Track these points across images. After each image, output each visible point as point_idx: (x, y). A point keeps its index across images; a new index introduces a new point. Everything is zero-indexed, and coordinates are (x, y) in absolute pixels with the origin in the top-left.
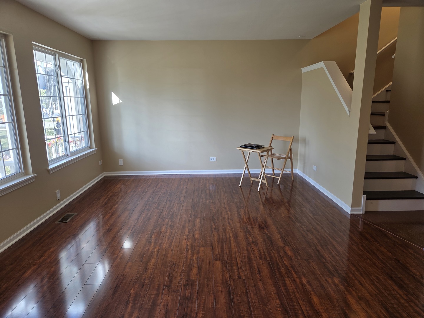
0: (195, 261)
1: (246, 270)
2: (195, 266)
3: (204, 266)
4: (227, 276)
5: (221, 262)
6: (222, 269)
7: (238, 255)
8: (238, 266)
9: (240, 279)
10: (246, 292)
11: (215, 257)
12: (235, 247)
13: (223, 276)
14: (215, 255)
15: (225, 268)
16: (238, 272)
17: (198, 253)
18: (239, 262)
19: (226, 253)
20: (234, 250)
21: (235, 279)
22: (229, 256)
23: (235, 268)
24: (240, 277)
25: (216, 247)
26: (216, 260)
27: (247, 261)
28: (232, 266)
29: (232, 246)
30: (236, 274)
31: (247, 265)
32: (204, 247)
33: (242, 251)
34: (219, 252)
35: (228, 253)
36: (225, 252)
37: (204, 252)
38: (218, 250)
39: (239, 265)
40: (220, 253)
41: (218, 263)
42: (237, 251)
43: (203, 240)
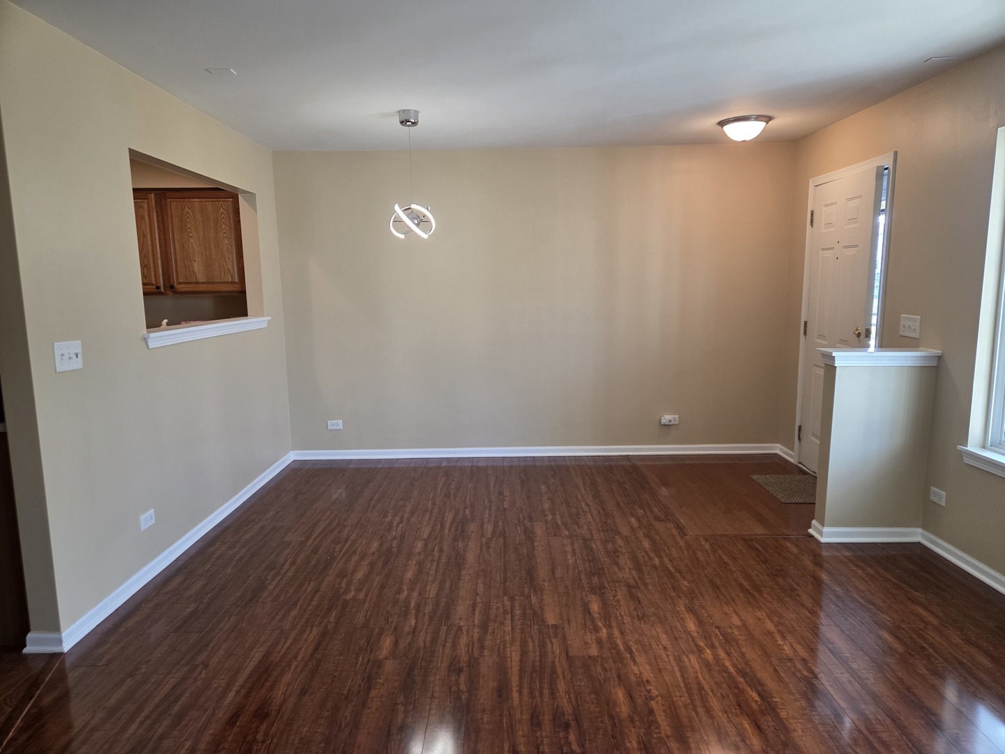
0: (600, 624)
1: (497, 609)
2: (598, 615)
3: (580, 615)
4: (534, 600)
5: (545, 622)
6: (542, 610)
7: (507, 637)
8: (512, 616)
9: (512, 595)
10: (505, 581)
11: (558, 631)
12: (511, 657)
13: (542, 600)
14: (560, 636)
15: (538, 612)
16: (513, 606)
17: (599, 642)
18: (508, 622)
19: (533, 641)
20: (513, 648)
21: (521, 595)
22: (529, 633)
23: (518, 612)
24: (512, 599)
25: (557, 657)
26: (555, 625)
27: (491, 624)
28: (524, 614)
29: (518, 659)
30: (517, 604)
31: (492, 616)
32: (589, 657)
33: (496, 645)
34: (551, 642)
35: (530, 640)
36: (537, 644)
37: (586, 643)
38: (552, 647)
39: (509, 616)
40: (548, 640)
41: (551, 619)
42: (508, 645)
43: (598, 678)
